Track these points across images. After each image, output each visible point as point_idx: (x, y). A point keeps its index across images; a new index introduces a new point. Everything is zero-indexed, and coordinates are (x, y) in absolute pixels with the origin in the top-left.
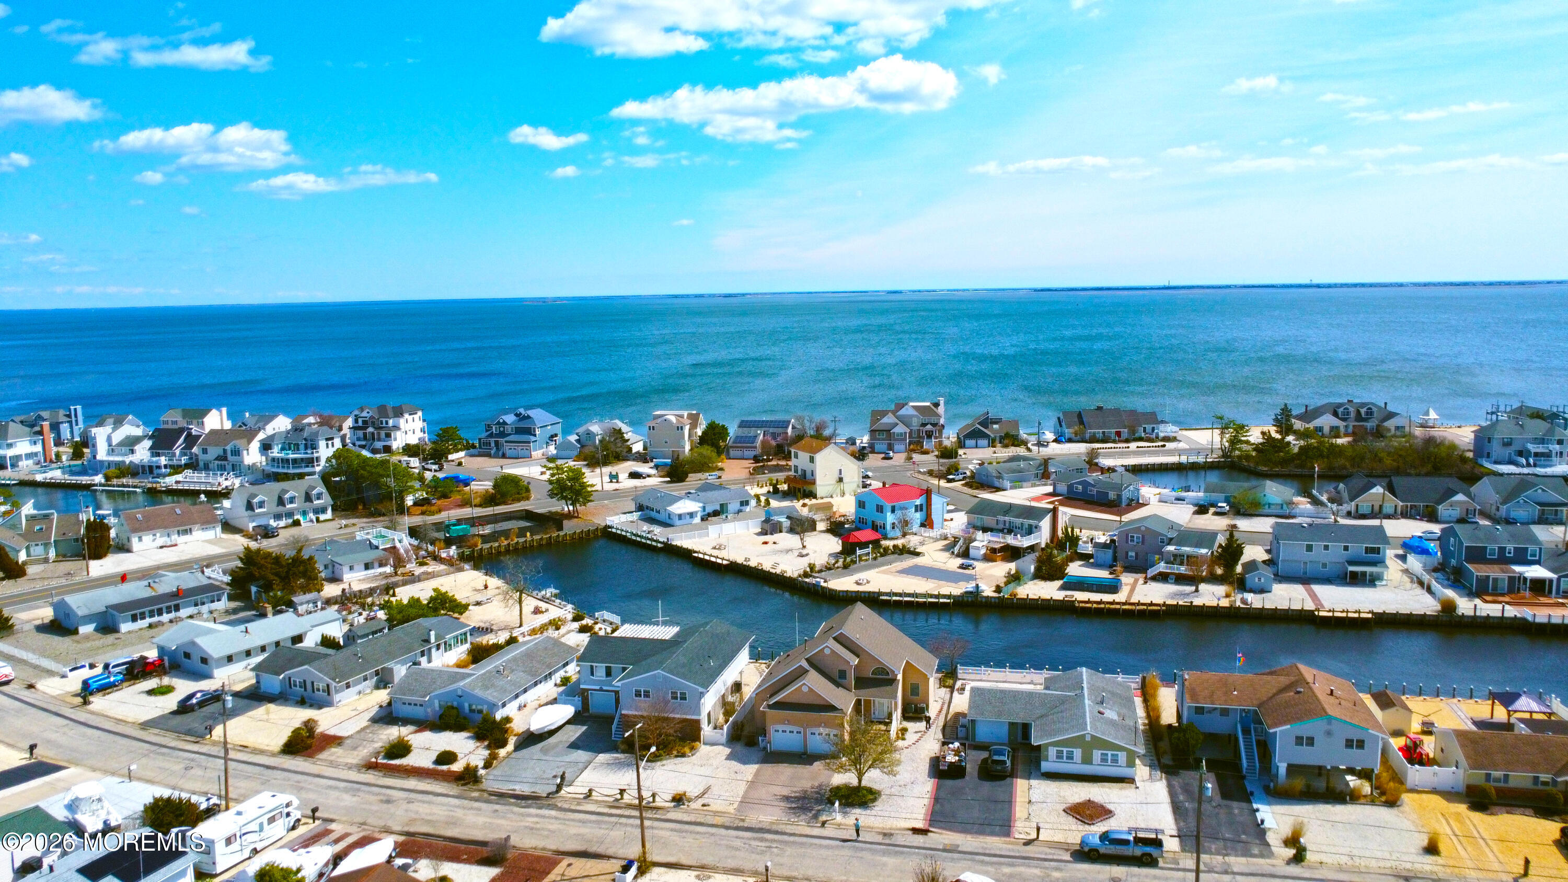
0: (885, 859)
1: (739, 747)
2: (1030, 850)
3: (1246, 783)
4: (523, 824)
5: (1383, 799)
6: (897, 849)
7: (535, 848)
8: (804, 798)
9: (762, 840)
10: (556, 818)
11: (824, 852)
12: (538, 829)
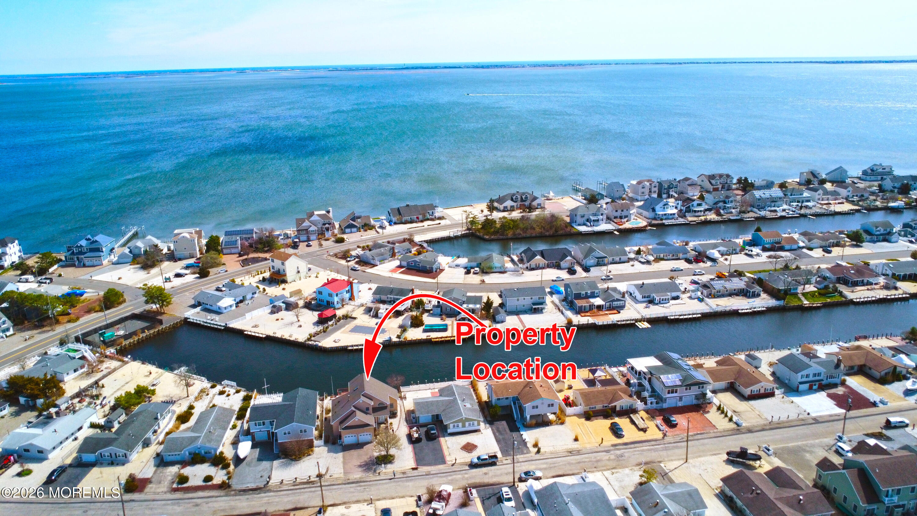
0: (408, 484)
1: (330, 446)
2: (455, 468)
3: (517, 423)
4: (263, 502)
5: (560, 421)
6: (410, 478)
7: (275, 511)
8: (367, 464)
9: (360, 486)
10: (276, 496)
11: (386, 486)
12: (271, 503)
